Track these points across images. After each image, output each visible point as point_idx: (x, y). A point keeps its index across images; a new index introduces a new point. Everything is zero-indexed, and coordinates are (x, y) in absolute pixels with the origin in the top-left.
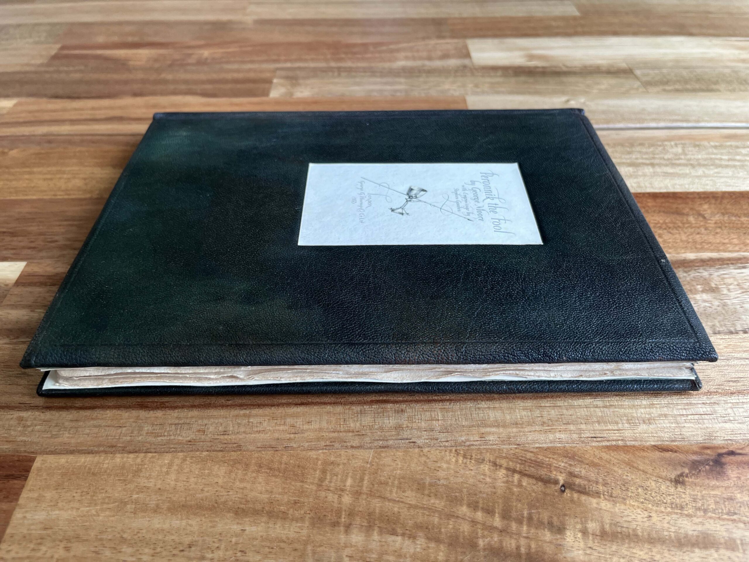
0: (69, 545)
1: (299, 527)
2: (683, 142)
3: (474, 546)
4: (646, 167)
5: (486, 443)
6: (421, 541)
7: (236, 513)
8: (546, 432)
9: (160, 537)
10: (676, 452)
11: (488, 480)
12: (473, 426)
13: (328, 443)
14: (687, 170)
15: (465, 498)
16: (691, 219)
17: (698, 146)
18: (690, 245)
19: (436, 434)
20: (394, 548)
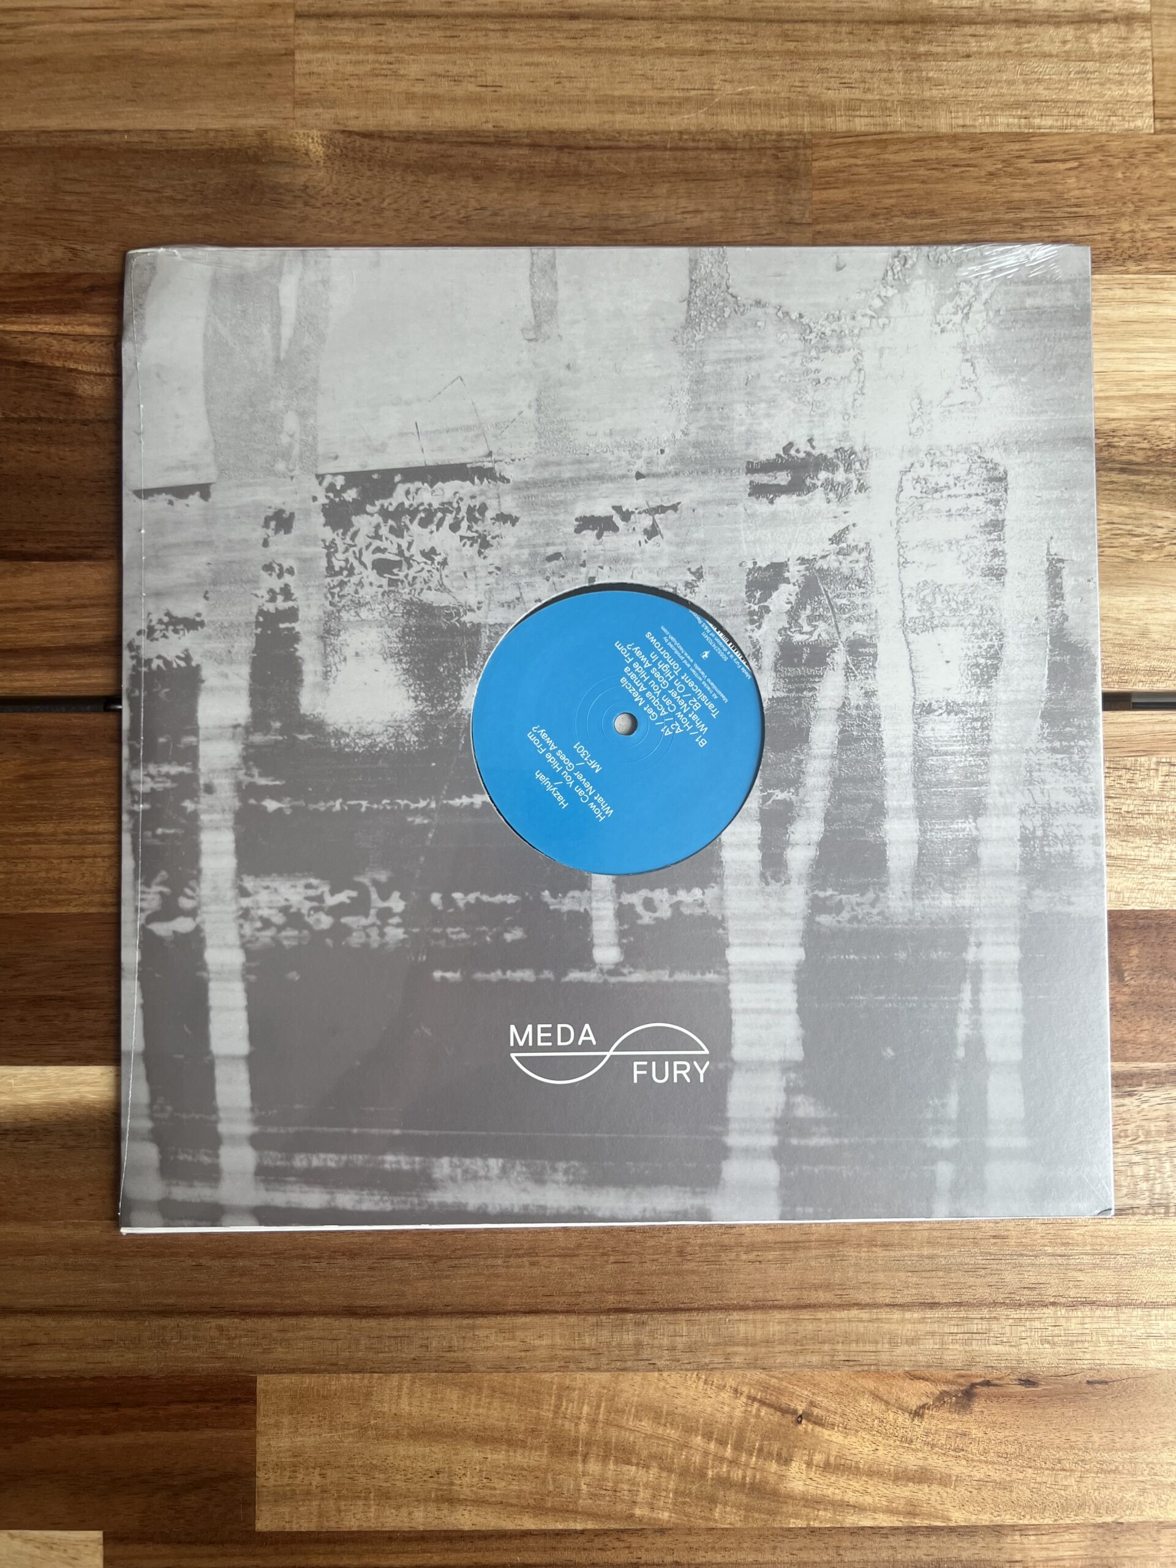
1: (539, 1455)
3: (703, 1475)
7: (476, 1441)
12: (719, 1344)
13: (562, 1364)
15: (701, 1428)
20: (628, 1477)
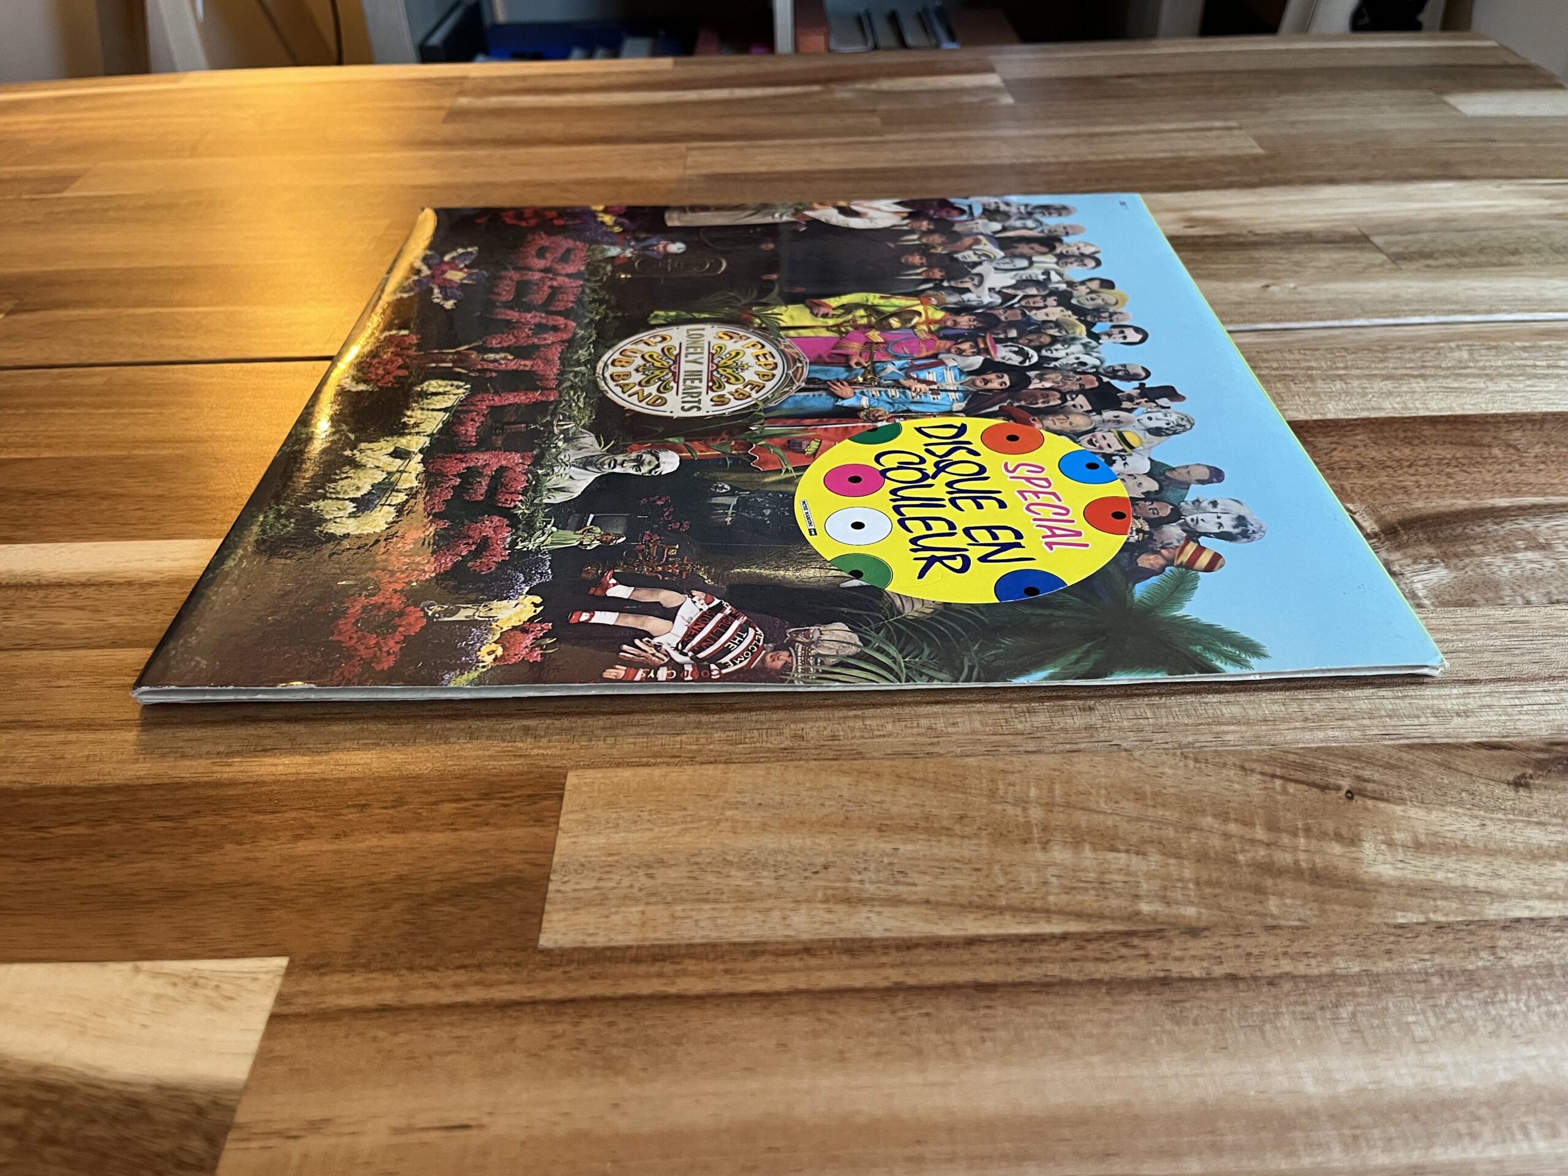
0: (650, 871)
1: (976, 845)
2: (1470, 343)
3: (1232, 862)
4: (1412, 380)
5: (1224, 743)
6: (1155, 858)
7: (880, 830)
8: (1311, 729)
9: (780, 858)
10: (1510, 749)
11: (1236, 786)
12: (1200, 724)
13: (989, 748)
14: (1481, 384)
15: (1208, 808)
16: (1496, 451)
17: (1495, 348)
18: (1498, 487)
19: (1149, 736)
20: (1118, 866)
